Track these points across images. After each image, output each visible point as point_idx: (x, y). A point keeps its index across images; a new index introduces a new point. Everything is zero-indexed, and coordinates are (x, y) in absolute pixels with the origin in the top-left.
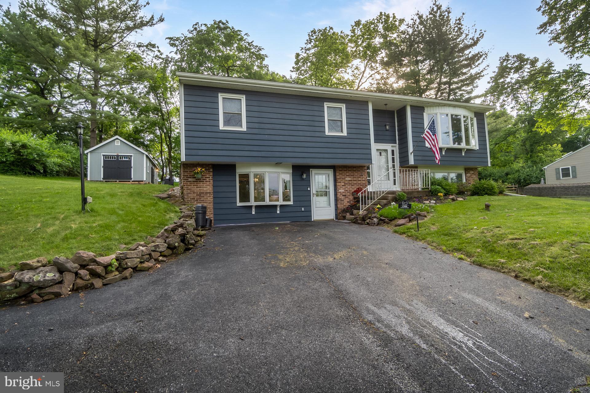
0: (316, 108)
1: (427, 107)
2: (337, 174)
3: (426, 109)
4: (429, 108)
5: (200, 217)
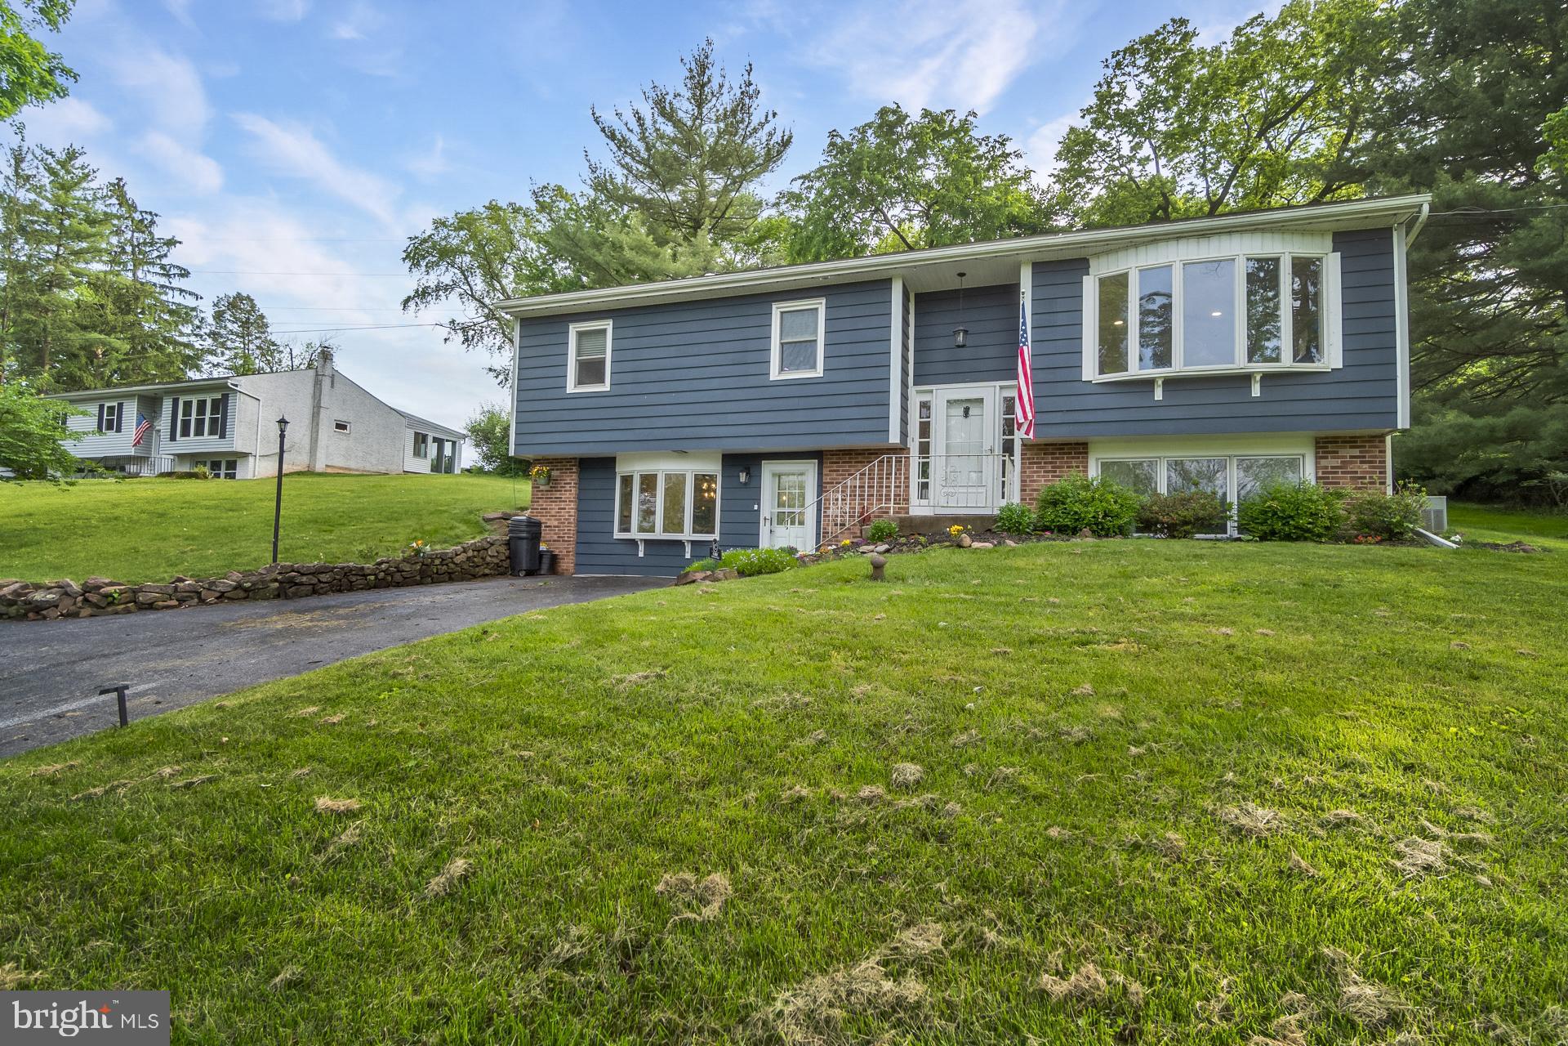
0: (752, 321)
1: (1097, 255)
2: (825, 471)
3: (1093, 263)
4: (1103, 260)
5: (524, 546)
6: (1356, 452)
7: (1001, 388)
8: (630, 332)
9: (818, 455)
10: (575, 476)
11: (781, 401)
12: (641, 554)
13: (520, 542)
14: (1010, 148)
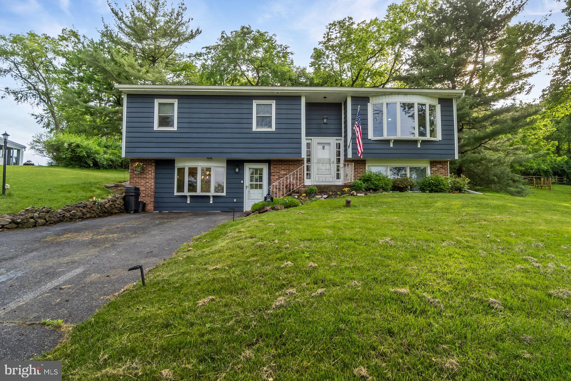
0: (245, 106)
1: (372, 96)
2: (272, 168)
3: (371, 99)
4: (374, 98)
5: (132, 199)
6: (441, 166)
7: (336, 139)
8: (186, 106)
9: (269, 162)
10: (153, 168)
11: (257, 139)
12: (188, 202)
13: (130, 197)
14: (288, 50)
